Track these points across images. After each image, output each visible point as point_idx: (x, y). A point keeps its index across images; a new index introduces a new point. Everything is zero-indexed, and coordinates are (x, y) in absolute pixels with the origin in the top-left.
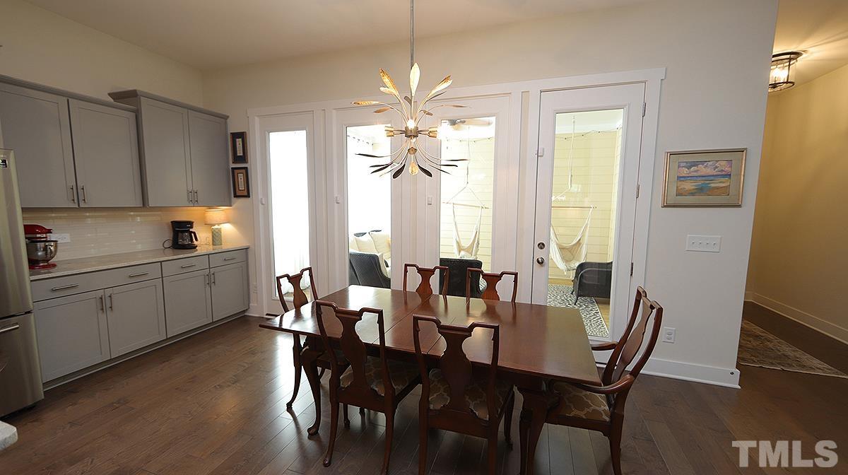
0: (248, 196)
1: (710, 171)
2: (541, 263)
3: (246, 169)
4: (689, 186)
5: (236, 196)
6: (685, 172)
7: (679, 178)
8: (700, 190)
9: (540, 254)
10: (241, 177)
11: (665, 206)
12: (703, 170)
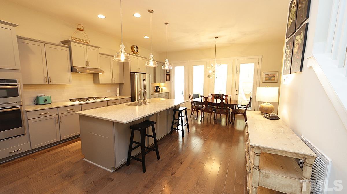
0: (169, 81)
1: (271, 76)
2: (237, 94)
3: (169, 75)
4: (267, 78)
5: (166, 81)
6: (266, 76)
7: (265, 77)
8: (269, 79)
9: (236, 93)
10: (168, 77)
11: (263, 82)
12: (270, 75)
